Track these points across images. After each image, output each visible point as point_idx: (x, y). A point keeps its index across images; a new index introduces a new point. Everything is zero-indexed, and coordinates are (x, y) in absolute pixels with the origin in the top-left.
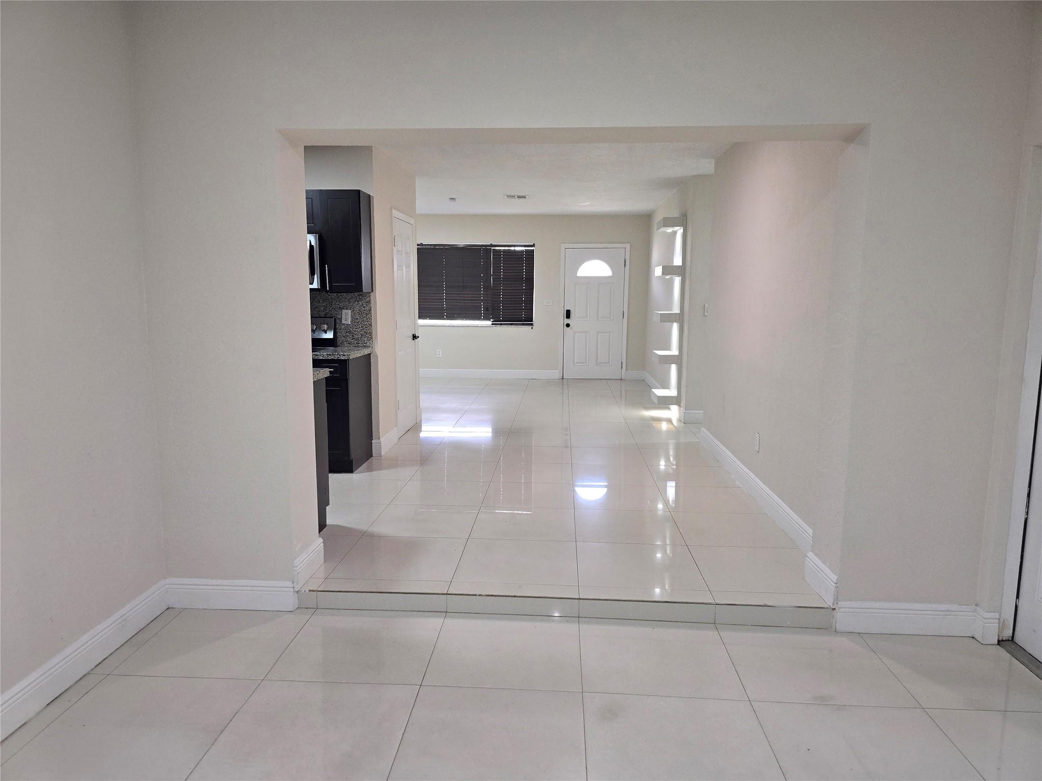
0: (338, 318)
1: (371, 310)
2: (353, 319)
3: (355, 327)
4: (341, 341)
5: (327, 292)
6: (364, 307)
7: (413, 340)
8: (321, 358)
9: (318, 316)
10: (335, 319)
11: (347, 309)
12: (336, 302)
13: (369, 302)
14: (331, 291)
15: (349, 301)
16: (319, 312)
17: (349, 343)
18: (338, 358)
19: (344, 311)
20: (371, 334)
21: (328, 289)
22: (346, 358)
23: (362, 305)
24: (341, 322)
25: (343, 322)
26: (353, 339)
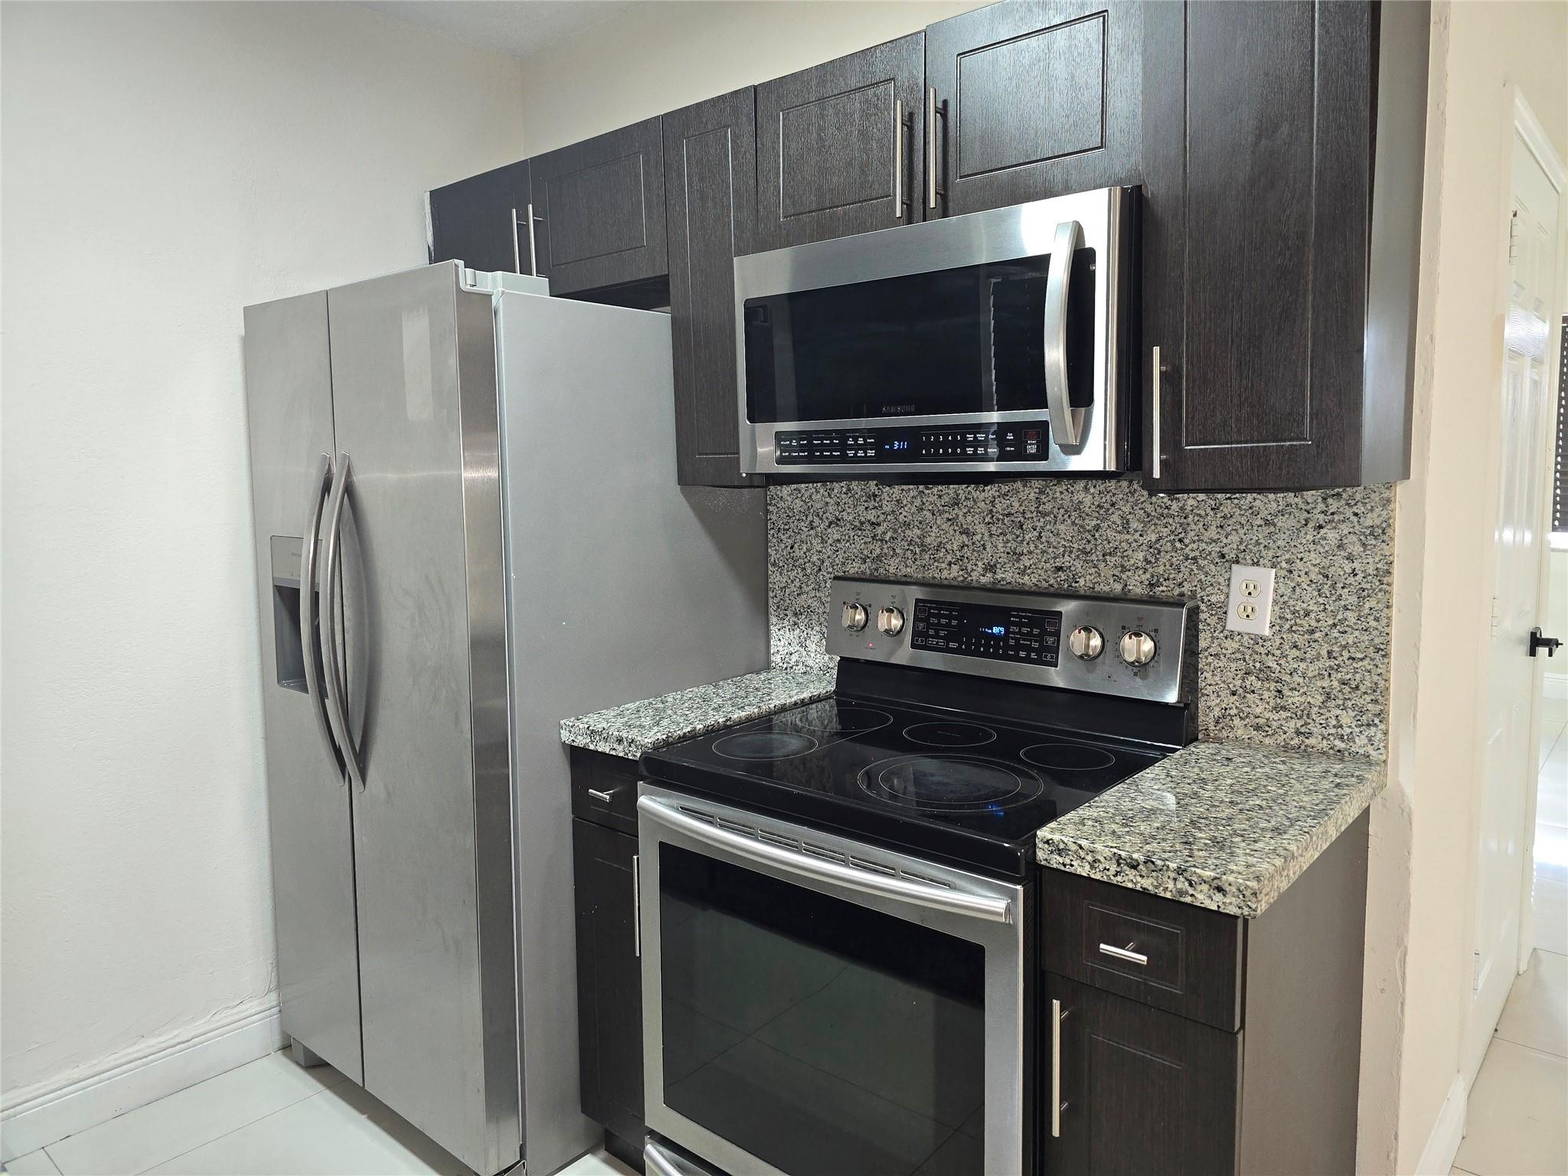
0: (1211, 605)
1: (1389, 573)
2: (1287, 615)
3: (1295, 653)
4: (1217, 712)
5: (1153, 488)
6: (1350, 558)
7: (1533, 653)
8: (1084, 870)
9: (1118, 587)
10: (1194, 613)
11: (1257, 564)
12: (1206, 527)
13: (1381, 533)
14: (1175, 483)
15: (1267, 523)
16: (1124, 569)
17: (1258, 728)
18: (1181, 893)
19: (1241, 574)
20: (1379, 693)
21: (1157, 474)
22: (1232, 910)
23: (1340, 546)
24: (1222, 619)
25: (1234, 623)
26: (1276, 709)
